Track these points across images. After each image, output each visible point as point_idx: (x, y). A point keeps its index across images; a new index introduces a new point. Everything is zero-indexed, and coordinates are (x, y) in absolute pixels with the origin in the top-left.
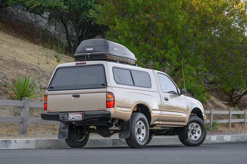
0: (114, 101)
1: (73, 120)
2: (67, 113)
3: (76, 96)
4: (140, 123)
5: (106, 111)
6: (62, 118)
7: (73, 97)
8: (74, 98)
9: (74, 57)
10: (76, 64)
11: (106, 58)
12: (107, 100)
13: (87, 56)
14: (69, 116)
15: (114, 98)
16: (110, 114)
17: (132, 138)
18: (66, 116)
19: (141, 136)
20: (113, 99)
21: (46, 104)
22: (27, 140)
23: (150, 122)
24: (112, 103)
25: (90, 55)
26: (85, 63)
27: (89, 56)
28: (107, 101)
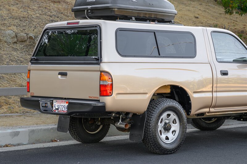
0: (112, 85)
1: (57, 111)
2: (52, 99)
3: (64, 74)
4: (169, 115)
5: (99, 101)
6: (43, 106)
7: (59, 76)
8: (61, 77)
9: (73, 11)
10: (68, 24)
11: (112, 14)
12: (101, 84)
13: (88, 10)
14: (54, 104)
15: (112, 81)
16: (104, 107)
17: (150, 140)
18: (49, 104)
19: (170, 135)
20: (110, 83)
21: (28, 83)
22: (14, 132)
23: (190, 112)
24: (108, 89)
25: (92, 9)
26: (78, 23)
27: (89, 11)
28: (101, 86)
